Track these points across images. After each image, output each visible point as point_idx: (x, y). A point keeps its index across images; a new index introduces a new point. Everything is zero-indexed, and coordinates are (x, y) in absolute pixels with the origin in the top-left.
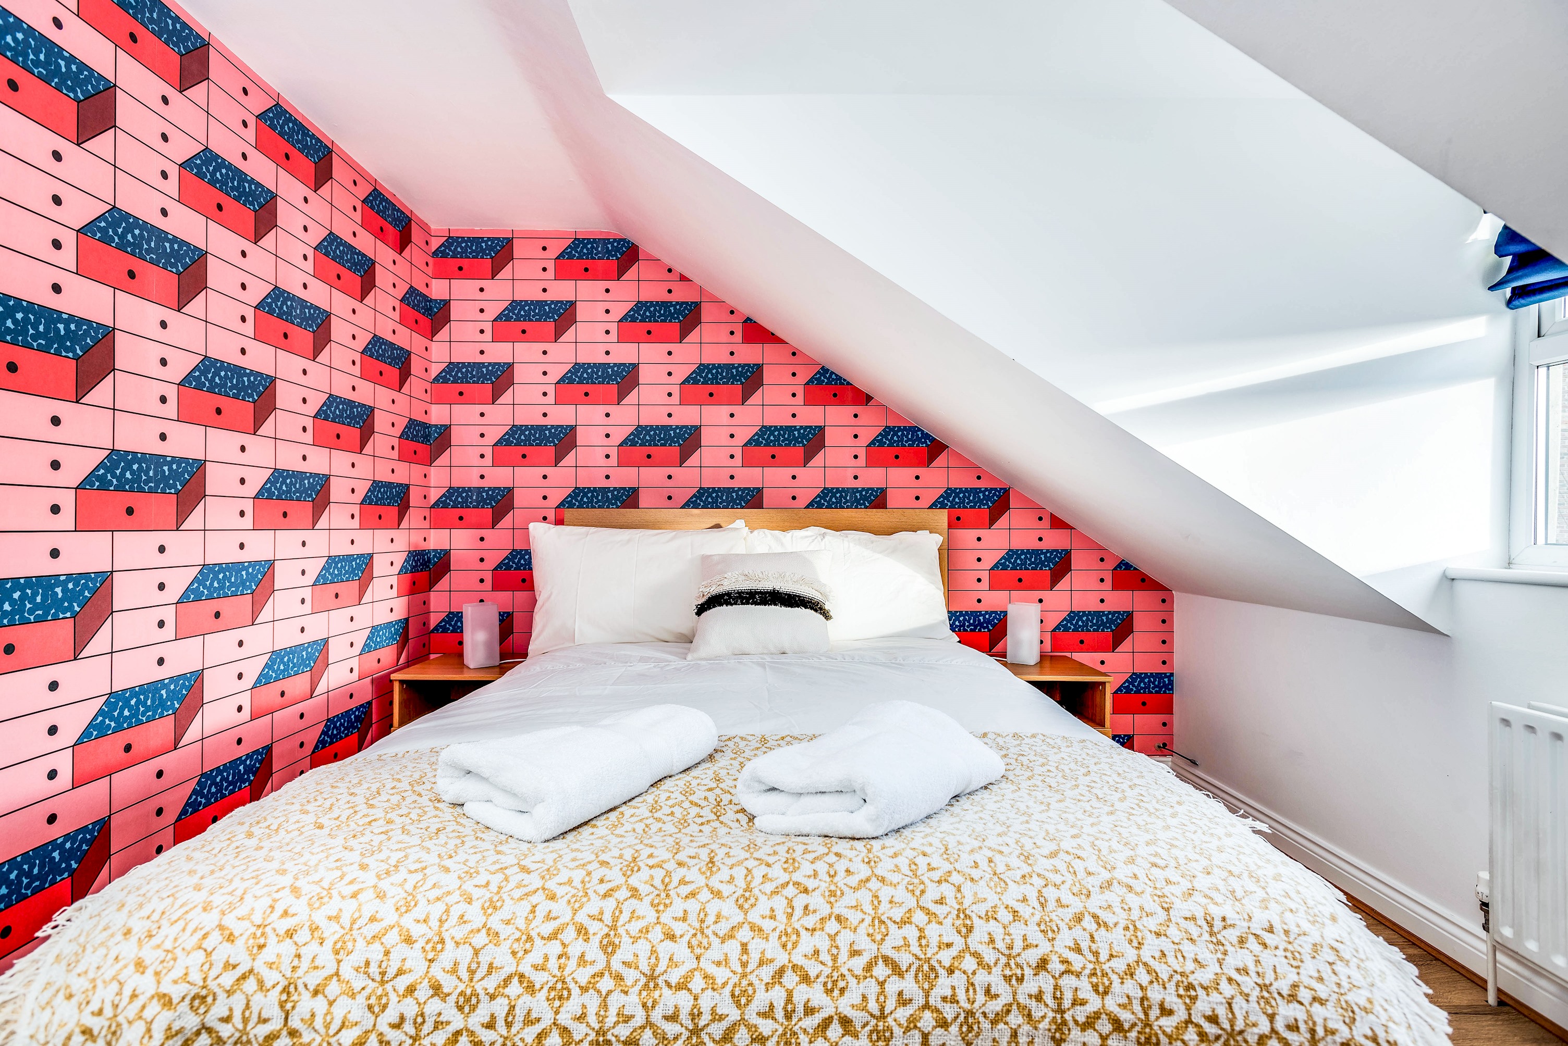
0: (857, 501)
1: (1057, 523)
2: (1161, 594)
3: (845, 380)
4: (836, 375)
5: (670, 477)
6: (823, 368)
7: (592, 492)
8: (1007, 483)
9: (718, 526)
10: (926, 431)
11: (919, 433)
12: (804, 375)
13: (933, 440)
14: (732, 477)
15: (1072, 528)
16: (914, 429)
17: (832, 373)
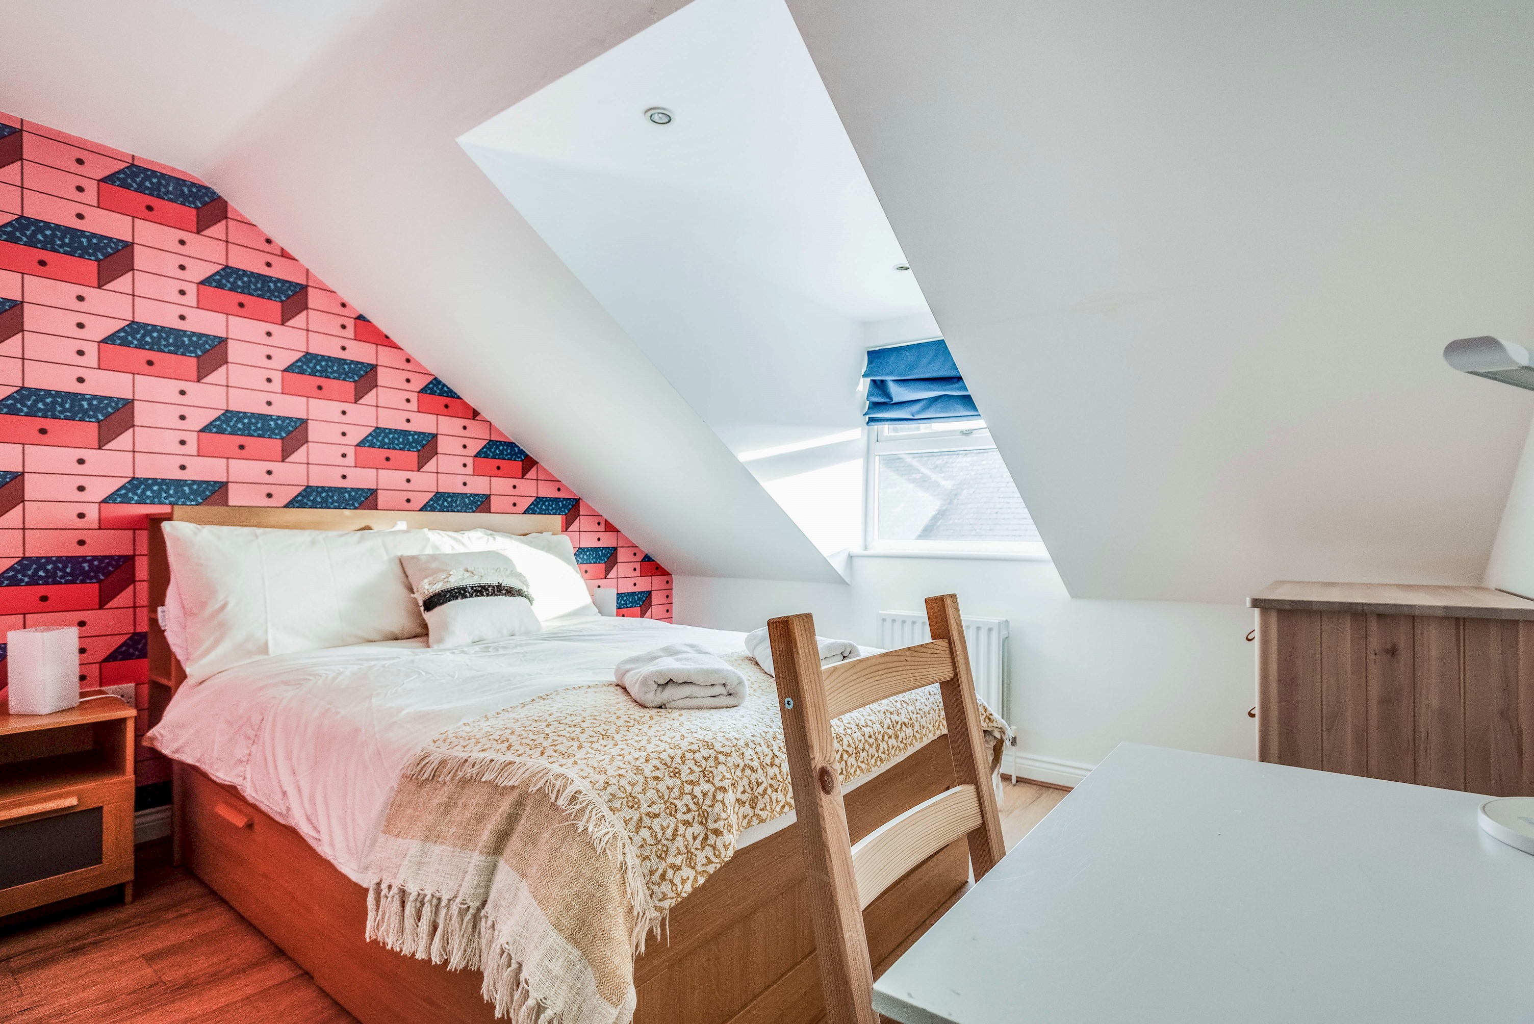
0: (466, 505)
1: (610, 528)
2: (666, 578)
3: (455, 394)
4: (448, 388)
5: (269, 472)
6: (436, 379)
7: (160, 484)
8: (578, 495)
9: (368, 528)
10: (521, 447)
11: (516, 449)
12: (419, 383)
13: (527, 456)
14: (344, 477)
15: (618, 531)
16: (511, 445)
17: (444, 385)
